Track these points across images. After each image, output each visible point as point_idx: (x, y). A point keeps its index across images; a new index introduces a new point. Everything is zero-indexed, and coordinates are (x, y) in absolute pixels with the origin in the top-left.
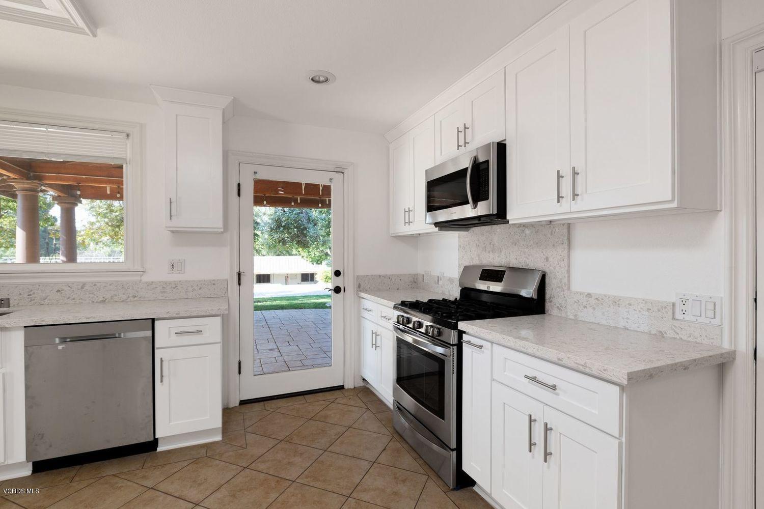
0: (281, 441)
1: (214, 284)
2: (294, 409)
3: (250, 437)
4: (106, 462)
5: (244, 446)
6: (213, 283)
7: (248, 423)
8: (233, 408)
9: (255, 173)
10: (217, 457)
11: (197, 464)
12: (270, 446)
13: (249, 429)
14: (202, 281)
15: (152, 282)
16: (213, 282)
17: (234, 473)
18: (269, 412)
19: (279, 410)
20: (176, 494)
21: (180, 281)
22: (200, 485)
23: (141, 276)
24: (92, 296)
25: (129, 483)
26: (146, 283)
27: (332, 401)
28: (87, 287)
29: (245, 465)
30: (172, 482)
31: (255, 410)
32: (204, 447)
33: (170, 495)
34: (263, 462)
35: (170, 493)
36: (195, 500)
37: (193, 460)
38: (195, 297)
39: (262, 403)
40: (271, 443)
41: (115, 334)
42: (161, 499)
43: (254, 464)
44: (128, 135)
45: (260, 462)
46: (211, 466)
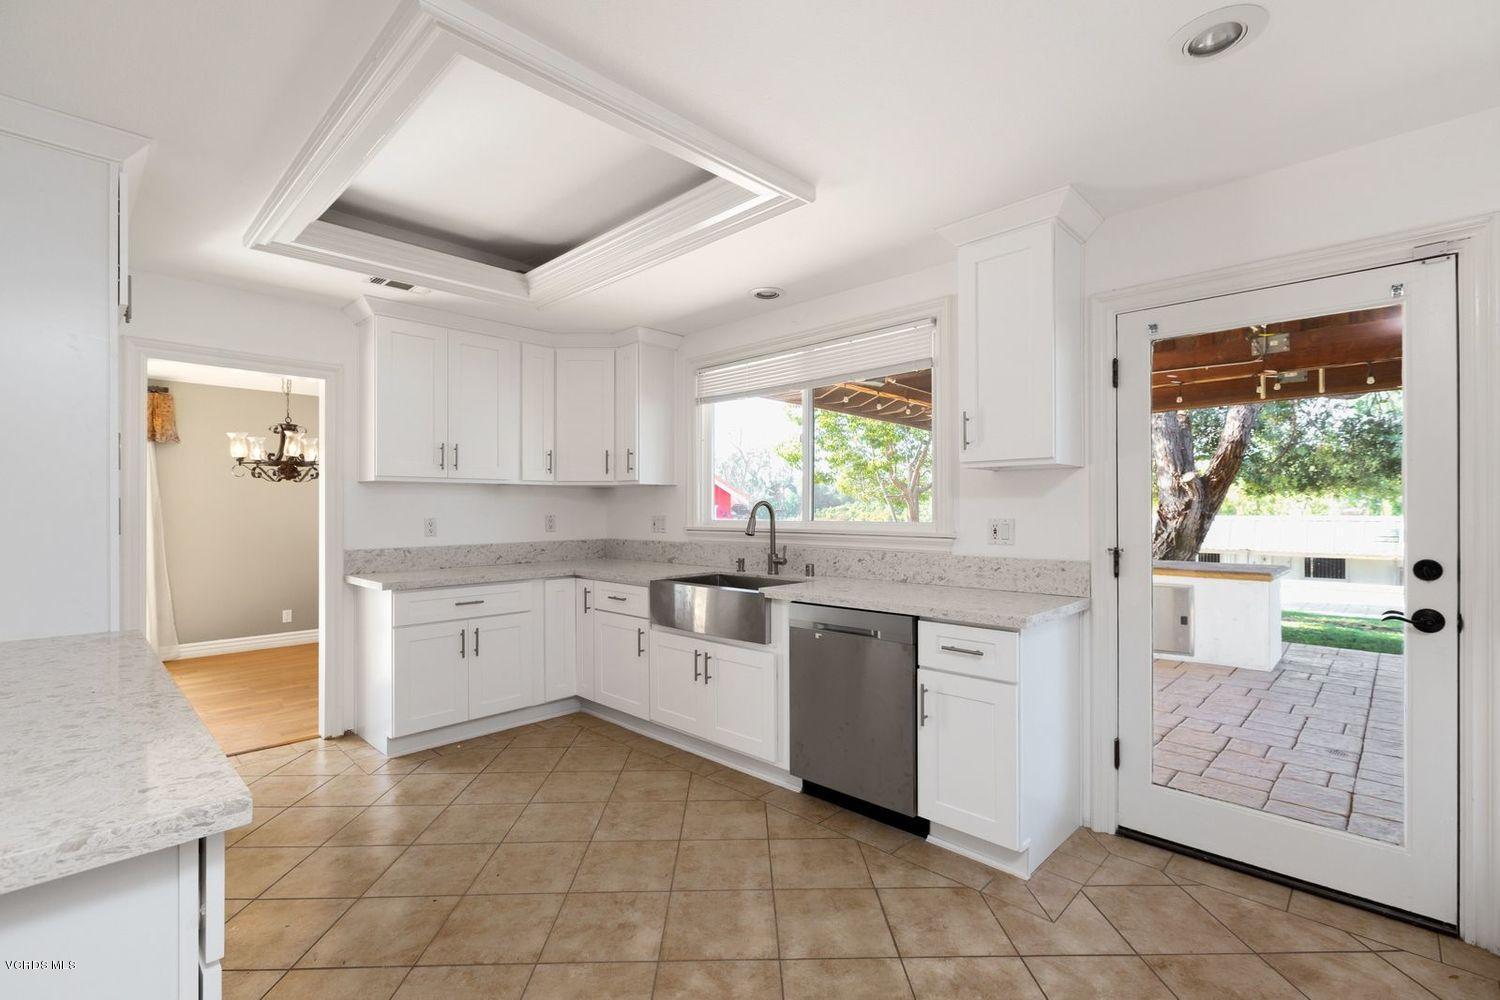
0: (1137, 954)
1: (1063, 570)
2: (1234, 906)
3: (1081, 905)
4: (866, 820)
5: (1053, 916)
6: (1062, 567)
7: (1101, 878)
8: (1100, 834)
9: (1154, 327)
10: (992, 903)
11: (957, 894)
12: (1104, 949)
13: (1092, 892)
14: (1041, 561)
15: (965, 557)
16: (1062, 565)
17: (991, 950)
18: (1167, 881)
19: (1192, 890)
20: (892, 921)
21: (1005, 559)
22: (931, 930)
23: (952, 545)
24: (892, 571)
25: (862, 864)
26: (956, 557)
27: (1374, 946)
28: (887, 558)
29: (1023, 949)
30: (903, 900)
31: (1140, 860)
32: (990, 875)
33: (885, 916)
34: (1057, 968)
35: (886, 913)
36: (903, 949)
37: (960, 886)
38: (1028, 590)
39: (1169, 855)
40: (1112, 943)
41: (870, 631)
42: (872, 911)
43: (1037, 960)
44: (935, 321)
45: (1053, 963)
46: (971, 913)
